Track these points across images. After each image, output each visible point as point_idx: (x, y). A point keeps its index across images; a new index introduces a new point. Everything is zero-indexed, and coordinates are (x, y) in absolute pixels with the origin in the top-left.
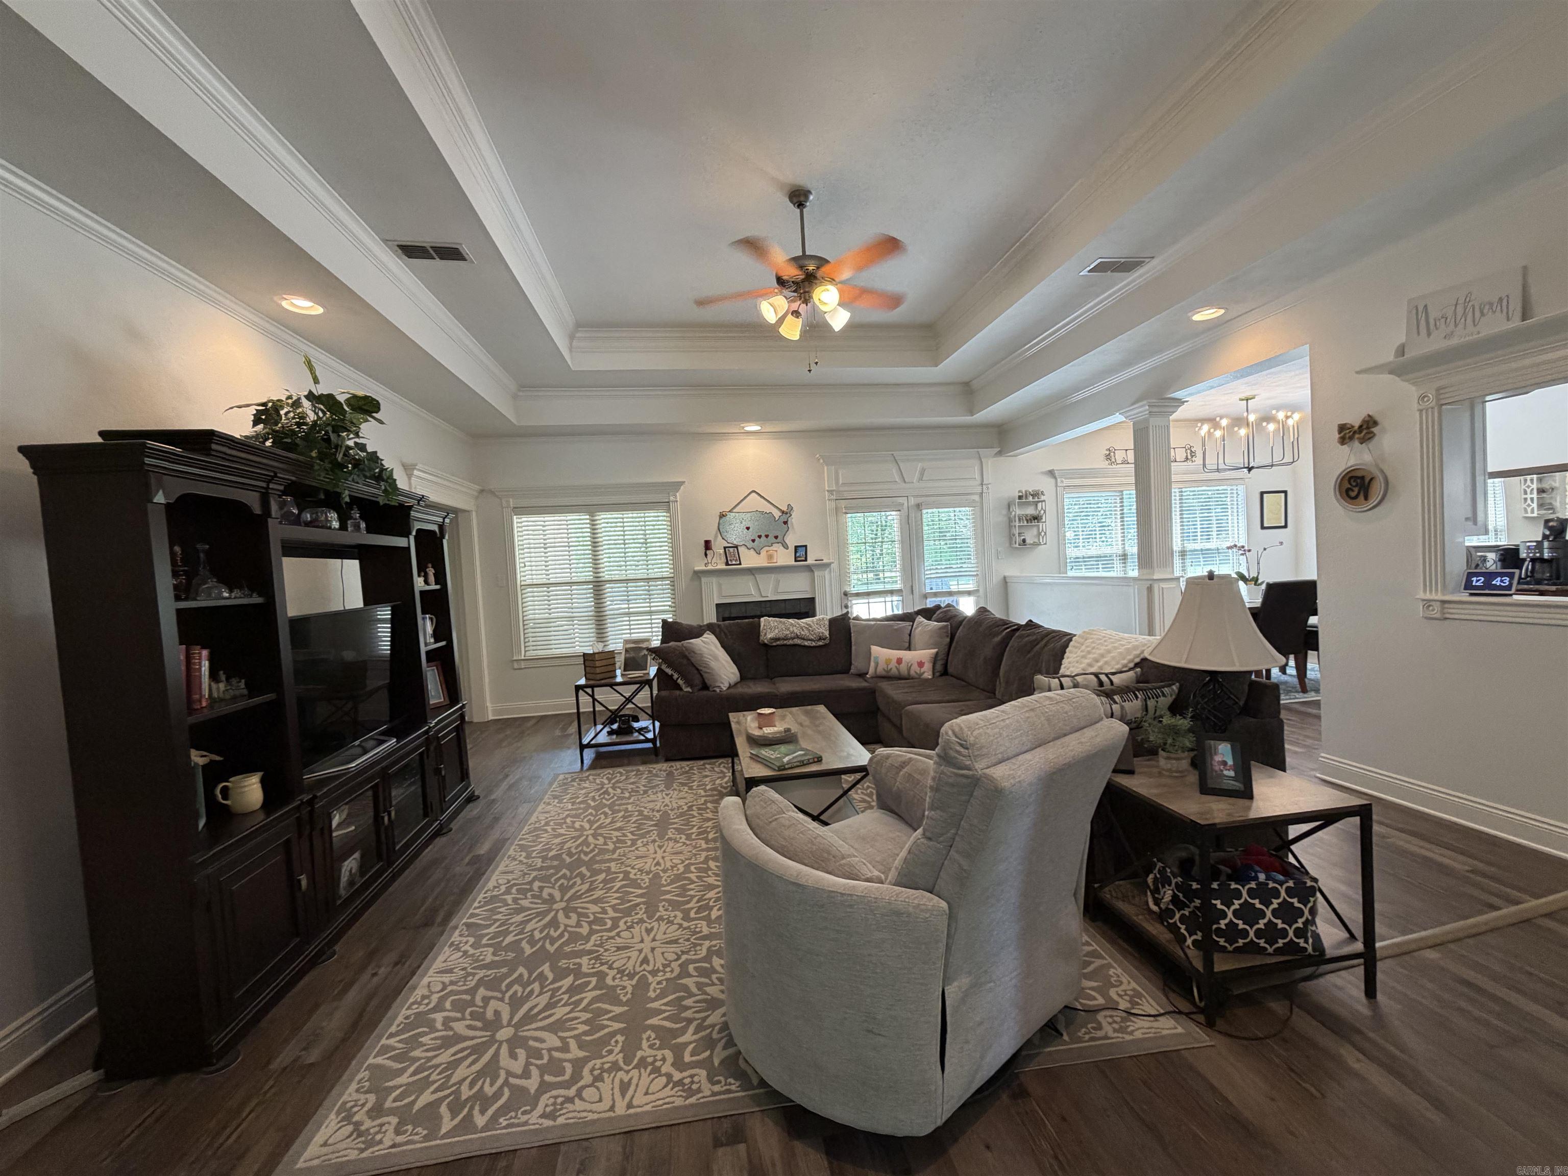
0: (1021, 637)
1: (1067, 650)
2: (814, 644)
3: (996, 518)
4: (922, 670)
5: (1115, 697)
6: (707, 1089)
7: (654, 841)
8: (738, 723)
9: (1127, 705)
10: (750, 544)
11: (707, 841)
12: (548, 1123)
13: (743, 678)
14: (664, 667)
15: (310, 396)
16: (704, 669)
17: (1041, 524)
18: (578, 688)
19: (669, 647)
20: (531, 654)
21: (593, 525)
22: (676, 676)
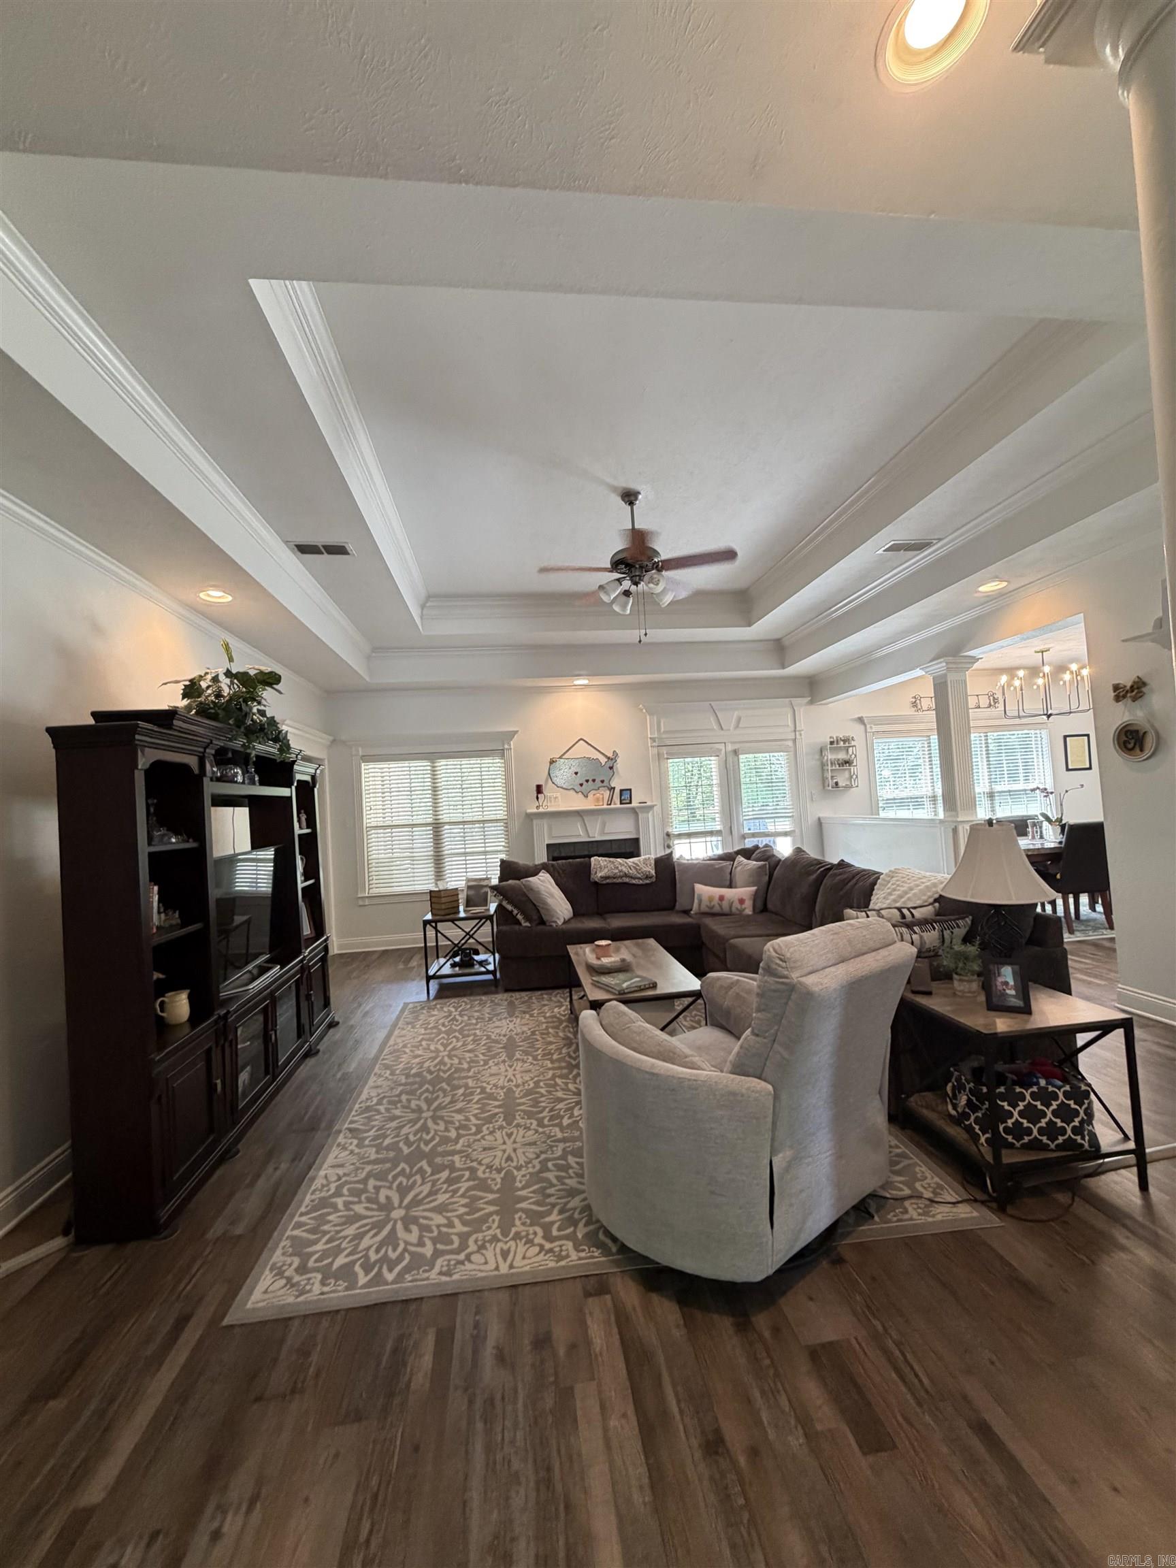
0: (836, 875)
1: (876, 887)
2: (641, 882)
3: (809, 763)
4: (743, 906)
5: (915, 928)
6: (574, 1255)
7: (504, 1061)
8: (577, 954)
9: (924, 934)
10: (578, 788)
11: (552, 1062)
12: (444, 1279)
13: (577, 914)
14: (505, 903)
15: (228, 674)
16: (541, 906)
17: (852, 768)
18: (426, 923)
19: (509, 885)
20: (375, 891)
21: (434, 771)
22: (515, 912)
